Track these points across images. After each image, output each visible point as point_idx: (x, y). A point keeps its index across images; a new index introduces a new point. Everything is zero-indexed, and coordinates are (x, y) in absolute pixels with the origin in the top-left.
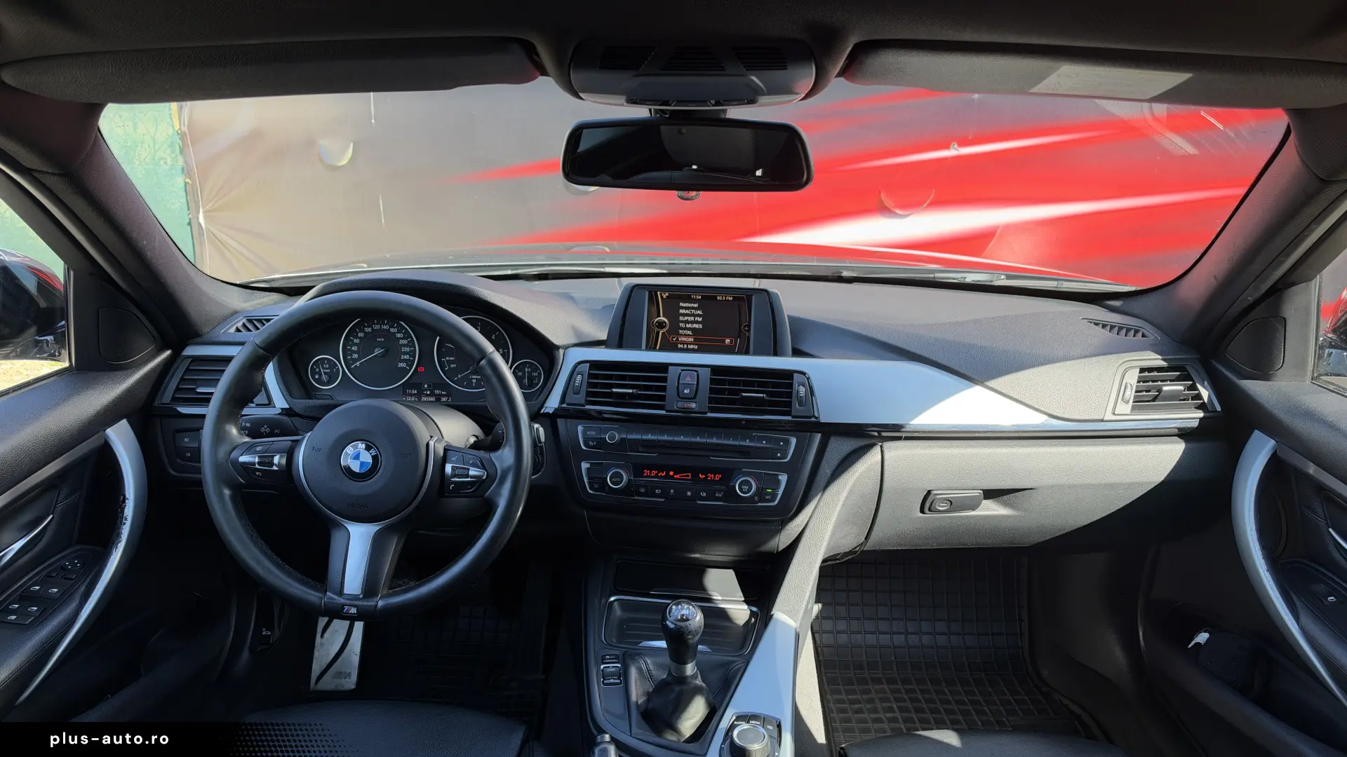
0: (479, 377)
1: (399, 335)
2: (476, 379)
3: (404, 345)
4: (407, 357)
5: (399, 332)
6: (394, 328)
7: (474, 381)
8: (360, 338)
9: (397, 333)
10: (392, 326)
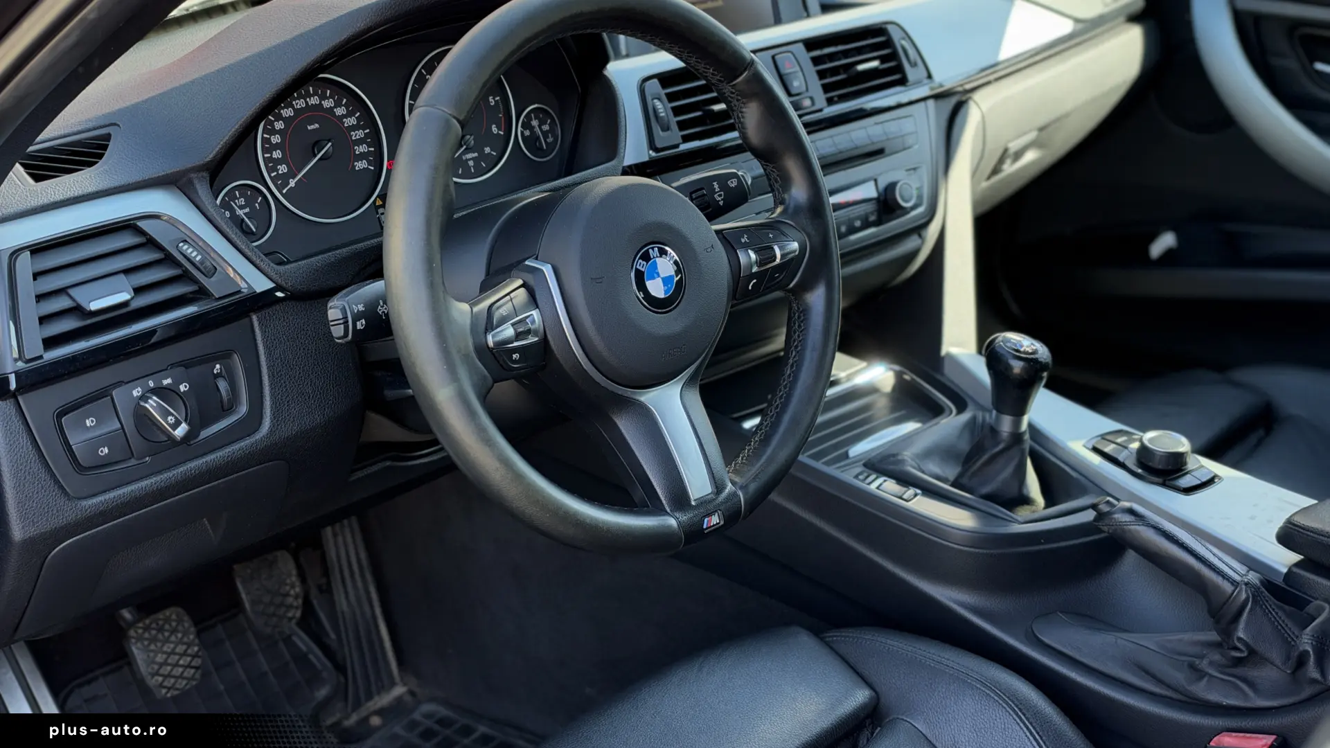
0: (476, 155)
1: (340, 111)
2: (472, 159)
3: (354, 128)
4: (362, 149)
5: (338, 104)
6: (328, 98)
7: (471, 163)
8: (280, 132)
9: (335, 107)
10: (323, 97)
